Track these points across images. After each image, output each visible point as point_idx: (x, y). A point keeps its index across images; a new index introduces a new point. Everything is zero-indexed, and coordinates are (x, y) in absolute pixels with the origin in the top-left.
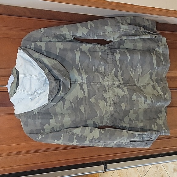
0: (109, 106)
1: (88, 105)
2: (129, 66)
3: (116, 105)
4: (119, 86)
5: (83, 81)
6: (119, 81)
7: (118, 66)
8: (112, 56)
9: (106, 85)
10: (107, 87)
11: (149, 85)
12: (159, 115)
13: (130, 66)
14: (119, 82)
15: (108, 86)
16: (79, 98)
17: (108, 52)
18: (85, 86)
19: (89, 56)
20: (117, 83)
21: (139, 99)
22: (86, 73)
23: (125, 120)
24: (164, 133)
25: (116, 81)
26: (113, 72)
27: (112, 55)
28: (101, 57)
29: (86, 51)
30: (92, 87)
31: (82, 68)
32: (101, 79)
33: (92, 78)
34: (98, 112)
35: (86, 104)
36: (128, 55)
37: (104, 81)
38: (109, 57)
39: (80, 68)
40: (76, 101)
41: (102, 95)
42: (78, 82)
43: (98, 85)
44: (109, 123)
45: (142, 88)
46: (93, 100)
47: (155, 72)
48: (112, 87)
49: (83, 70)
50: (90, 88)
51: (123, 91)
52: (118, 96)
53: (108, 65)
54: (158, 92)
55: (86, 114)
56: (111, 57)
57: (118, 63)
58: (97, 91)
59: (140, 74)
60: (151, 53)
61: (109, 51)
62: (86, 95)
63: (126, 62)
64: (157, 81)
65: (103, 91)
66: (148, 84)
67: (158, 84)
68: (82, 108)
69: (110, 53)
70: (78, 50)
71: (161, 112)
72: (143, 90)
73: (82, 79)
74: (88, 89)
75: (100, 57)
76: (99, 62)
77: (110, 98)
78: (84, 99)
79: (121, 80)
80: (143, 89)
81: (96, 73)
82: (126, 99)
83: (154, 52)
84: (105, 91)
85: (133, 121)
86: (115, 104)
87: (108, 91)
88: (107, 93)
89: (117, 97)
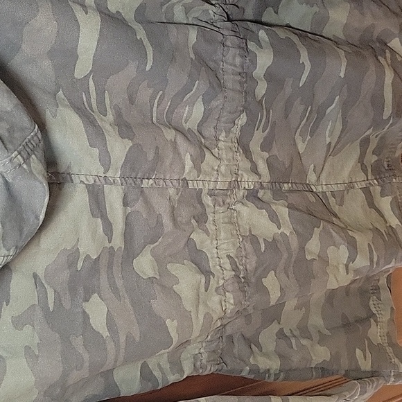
0: (217, 289)
1: (123, 292)
2: (298, 107)
3: (246, 282)
4: (252, 196)
5: (106, 171)
6: (255, 170)
7: (260, 102)
8: (241, 56)
9: (205, 192)
10: (208, 201)
11: (353, 188)
12: (371, 302)
13: (302, 108)
14: (256, 178)
15: (211, 193)
16: (82, 257)
17: (226, 33)
18: (114, 197)
19: (146, 42)
20: (248, 181)
21: (331, 251)
22: (124, 128)
23: (262, 339)
24: (392, 379)
25: (245, 170)
26: (236, 131)
27: (240, 47)
28: (196, 53)
29: (129, 16)
30: (147, 202)
31: (101, 101)
32: (189, 163)
33: (151, 156)
34: (172, 325)
35: (115, 289)
36: (304, 57)
37: (199, 171)
38: (229, 57)
39: (94, 102)
40: (65, 275)
41: (186, 239)
42: (83, 178)
43: (172, 191)
44: (204, 361)
45: (332, 200)
46: (145, 264)
47: (376, 137)
48: (228, 201)
49: (110, 117)
50: (139, 206)
51: (274, 217)
52: (254, 239)
53: (220, 96)
54: (382, 216)
55: (117, 343)
56: (238, 60)
57: (261, 89)
58: (166, 221)
59: (333, 145)
60: (379, 57)
61: (227, 29)
62: (118, 242)
63: (288, 90)
64: (377, 171)
65: (193, 221)
66: (351, 186)
67: (382, 186)
68: (97, 311)
69: (231, 40)
70: (90, 7)
71: (377, 289)
72: (336, 209)
73: (106, 161)
74: (129, 210)
75: (192, 56)
76: (185, 79)
77: (223, 253)
78: (104, 261)
79: (263, 167)
80: (337, 207)
81: (170, 134)
82: (285, 255)
83: (388, 55)
84: (201, 218)
85: (293, 341)
86: (239, 283)
87: (210, 218)
88: (210, 226)
89: (248, 246)
